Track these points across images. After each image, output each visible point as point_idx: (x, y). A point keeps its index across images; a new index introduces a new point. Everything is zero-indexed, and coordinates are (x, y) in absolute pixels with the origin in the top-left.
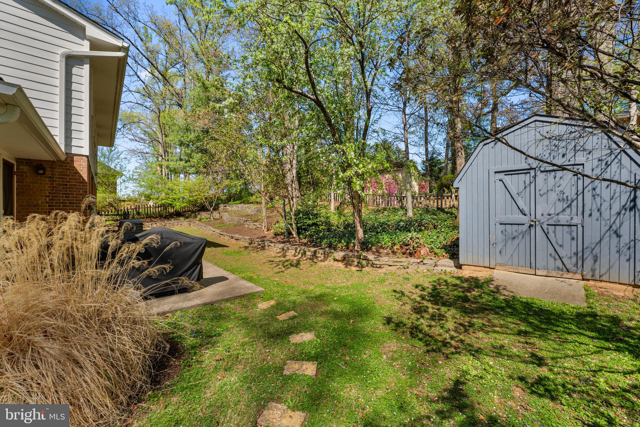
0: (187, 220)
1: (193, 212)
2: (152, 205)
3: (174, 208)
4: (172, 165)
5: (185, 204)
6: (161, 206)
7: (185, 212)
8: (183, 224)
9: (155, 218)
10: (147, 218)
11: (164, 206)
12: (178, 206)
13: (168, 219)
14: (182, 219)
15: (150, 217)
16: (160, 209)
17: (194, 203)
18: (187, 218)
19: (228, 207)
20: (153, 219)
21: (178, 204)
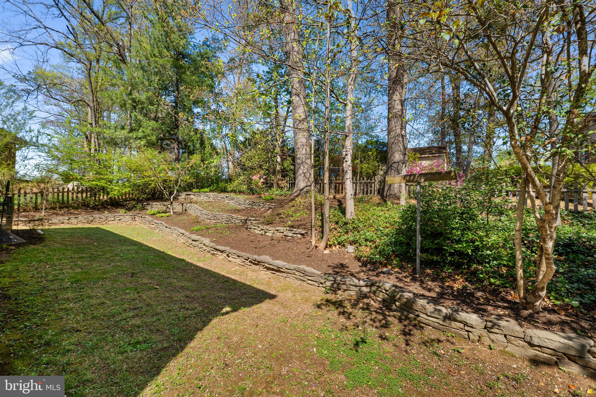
0: (130, 213)
1: (138, 201)
2: (71, 189)
3: (108, 194)
4: (108, 133)
5: (127, 190)
6: (87, 192)
7: (126, 200)
8: (123, 219)
9: (76, 208)
10: (61, 208)
11: (93, 191)
12: (116, 191)
13: (98, 210)
14: (122, 211)
15: (67, 207)
16: (84, 195)
17: (142, 188)
18: (129, 209)
19: (192, 196)
20: (72, 211)
21: (115, 188)
